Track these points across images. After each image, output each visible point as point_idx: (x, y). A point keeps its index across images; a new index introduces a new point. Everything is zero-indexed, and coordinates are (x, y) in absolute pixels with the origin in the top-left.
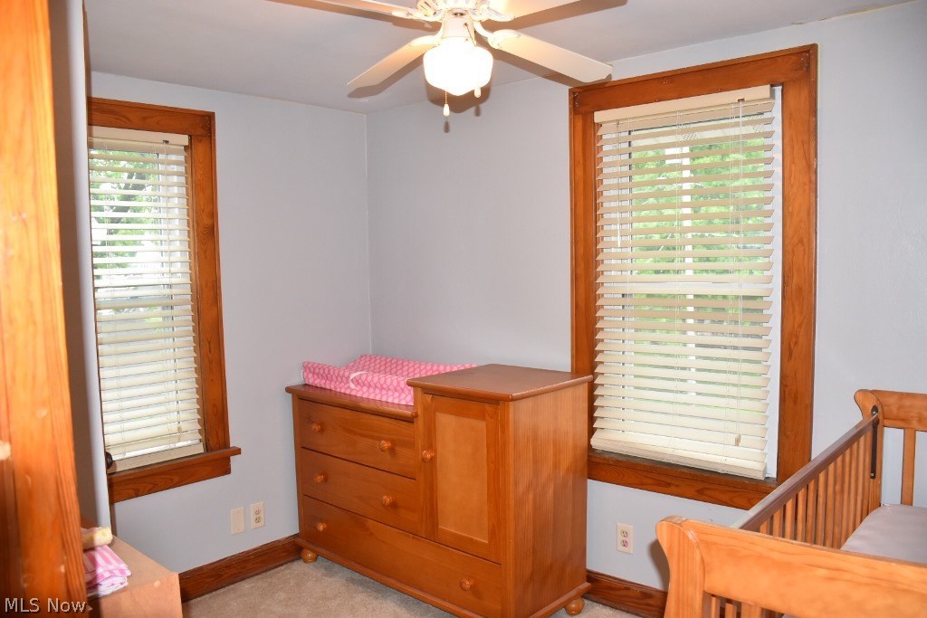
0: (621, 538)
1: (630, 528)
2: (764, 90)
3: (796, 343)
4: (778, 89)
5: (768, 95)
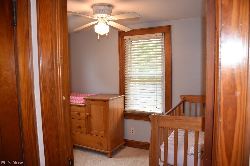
0: (132, 131)
1: (133, 128)
2: (161, 34)
3: (168, 86)
5: (161, 35)
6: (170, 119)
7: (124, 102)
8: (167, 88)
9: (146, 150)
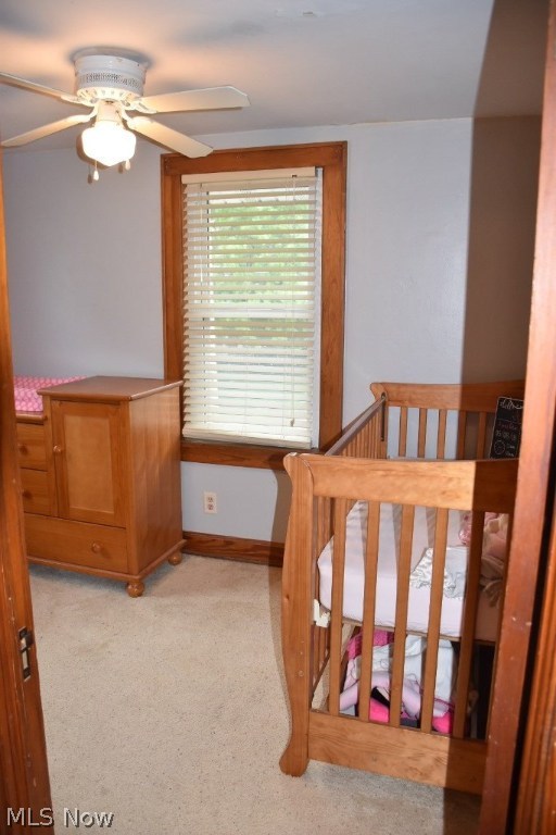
0: (207, 503)
1: (214, 496)
2: (311, 171)
3: (332, 352)
4: (320, 170)
5: (313, 174)
6: (355, 467)
7: (182, 407)
8: (328, 360)
9: (255, 567)
